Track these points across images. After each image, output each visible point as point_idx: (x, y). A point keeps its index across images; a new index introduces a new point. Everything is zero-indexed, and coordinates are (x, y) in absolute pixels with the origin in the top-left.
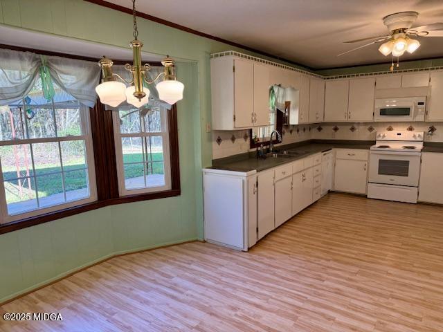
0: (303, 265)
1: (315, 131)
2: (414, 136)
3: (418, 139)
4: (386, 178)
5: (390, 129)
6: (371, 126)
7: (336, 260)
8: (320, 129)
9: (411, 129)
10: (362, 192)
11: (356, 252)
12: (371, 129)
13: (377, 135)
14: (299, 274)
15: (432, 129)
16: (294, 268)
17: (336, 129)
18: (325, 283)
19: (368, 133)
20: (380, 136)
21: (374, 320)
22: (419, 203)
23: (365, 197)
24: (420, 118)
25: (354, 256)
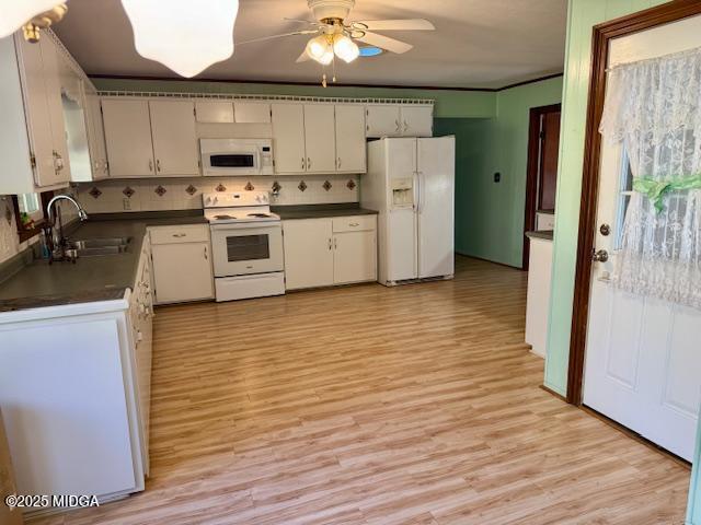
0: (277, 456)
1: (86, 197)
2: (258, 199)
3: (263, 203)
4: (241, 266)
5: (221, 189)
6: (191, 184)
7: (308, 418)
8: (96, 193)
9: (250, 188)
10: (208, 295)
11: (312, 391)
12: (191, 190)
13: (205, 199)
14: (293, 475)
15: (277, 187)
16: (273, 470)
17: (129, 193)
18: (345, 464)
19: (188, 196)
20: (209, 200)
21: (460, 480)
22: (288, 292)
23: (213, 301)
24: (268, 171)
25: (317, 399)
